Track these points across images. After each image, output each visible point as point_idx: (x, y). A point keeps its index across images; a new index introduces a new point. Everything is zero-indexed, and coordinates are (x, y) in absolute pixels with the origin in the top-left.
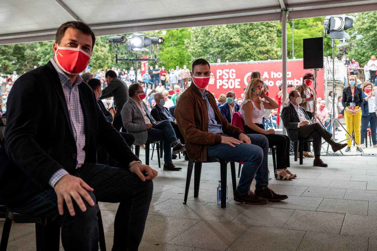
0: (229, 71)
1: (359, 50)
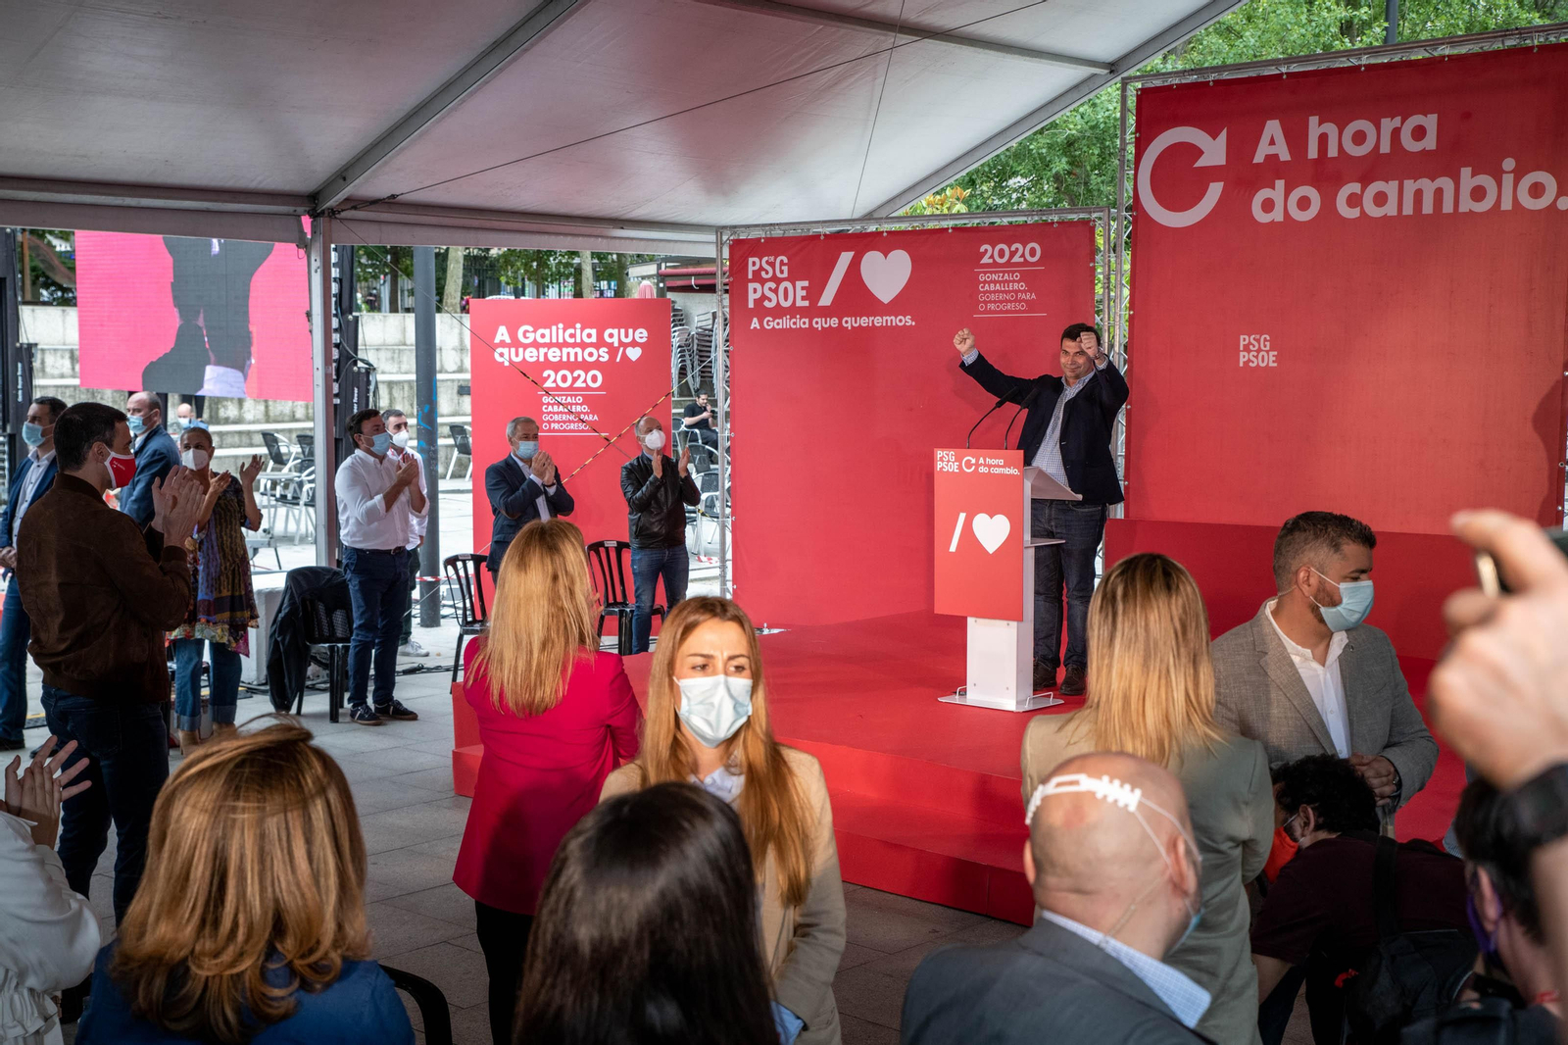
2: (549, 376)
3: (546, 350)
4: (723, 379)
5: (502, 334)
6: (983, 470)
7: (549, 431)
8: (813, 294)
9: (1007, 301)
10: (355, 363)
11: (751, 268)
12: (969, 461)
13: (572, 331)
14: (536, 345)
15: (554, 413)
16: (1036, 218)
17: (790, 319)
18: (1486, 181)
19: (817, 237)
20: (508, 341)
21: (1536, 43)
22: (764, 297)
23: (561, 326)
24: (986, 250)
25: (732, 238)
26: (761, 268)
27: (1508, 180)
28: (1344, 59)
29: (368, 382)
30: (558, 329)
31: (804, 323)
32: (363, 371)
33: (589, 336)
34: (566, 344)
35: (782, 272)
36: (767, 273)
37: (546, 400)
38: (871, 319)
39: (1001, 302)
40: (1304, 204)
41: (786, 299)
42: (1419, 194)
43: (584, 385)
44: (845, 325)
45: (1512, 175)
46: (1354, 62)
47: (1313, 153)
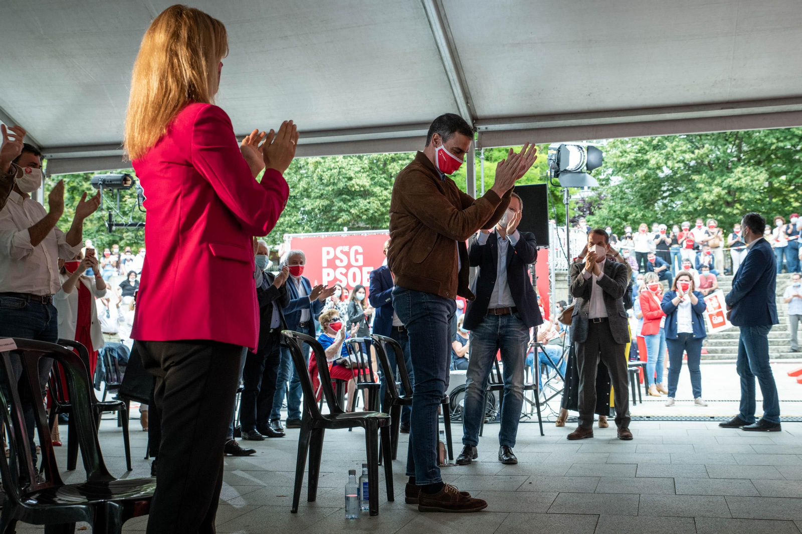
0: (350, 249)
1: (618, 207)
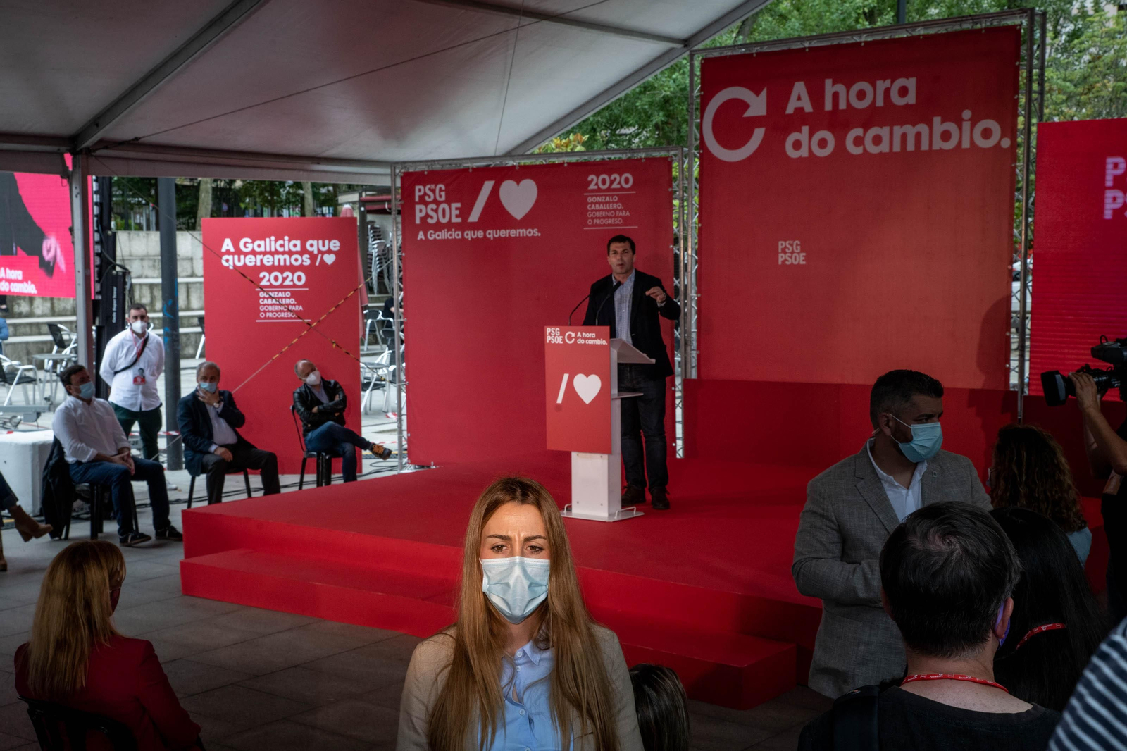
2: (264, 277)
3: (261, 256)
4: (398, 277)
5: (227, 245)
6: (580, 341)
7: (265, 318)
8: (465, 212)
9: (608, 217)
10: (114, 268)
11: (417, 194)
12: (570, 335)
13: (281, 242)
14: (254, 253)
15: (268, 305)
16: (629, 155)
17: (447, 232)
18: (951, 126)
19: (466, 170)
20: (232, 250)
21: (984, 25)
22: (427, 216)
23: (273, 238)
24: (592, 180)
25: (403, 171)
26: (425, 194)
27: (966, 126)
28: (849, 37)
29: (125, 283)
30: (270, 240)
31: (458, 235)
32: (121, 274)
33: (295, 246)
34: (277, 252)
35: (440, 196)
36: (429, 197)
37: (262, 295)
38: (508, 231)
39: (604, 218)
40: (823, 144)
41: (444, 216)
42: (904, 137)
43: (291, 283)
44: (488, 236)
45: (969, 123)
46: (857, 39)
47: (828, 106)
